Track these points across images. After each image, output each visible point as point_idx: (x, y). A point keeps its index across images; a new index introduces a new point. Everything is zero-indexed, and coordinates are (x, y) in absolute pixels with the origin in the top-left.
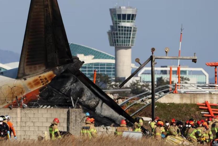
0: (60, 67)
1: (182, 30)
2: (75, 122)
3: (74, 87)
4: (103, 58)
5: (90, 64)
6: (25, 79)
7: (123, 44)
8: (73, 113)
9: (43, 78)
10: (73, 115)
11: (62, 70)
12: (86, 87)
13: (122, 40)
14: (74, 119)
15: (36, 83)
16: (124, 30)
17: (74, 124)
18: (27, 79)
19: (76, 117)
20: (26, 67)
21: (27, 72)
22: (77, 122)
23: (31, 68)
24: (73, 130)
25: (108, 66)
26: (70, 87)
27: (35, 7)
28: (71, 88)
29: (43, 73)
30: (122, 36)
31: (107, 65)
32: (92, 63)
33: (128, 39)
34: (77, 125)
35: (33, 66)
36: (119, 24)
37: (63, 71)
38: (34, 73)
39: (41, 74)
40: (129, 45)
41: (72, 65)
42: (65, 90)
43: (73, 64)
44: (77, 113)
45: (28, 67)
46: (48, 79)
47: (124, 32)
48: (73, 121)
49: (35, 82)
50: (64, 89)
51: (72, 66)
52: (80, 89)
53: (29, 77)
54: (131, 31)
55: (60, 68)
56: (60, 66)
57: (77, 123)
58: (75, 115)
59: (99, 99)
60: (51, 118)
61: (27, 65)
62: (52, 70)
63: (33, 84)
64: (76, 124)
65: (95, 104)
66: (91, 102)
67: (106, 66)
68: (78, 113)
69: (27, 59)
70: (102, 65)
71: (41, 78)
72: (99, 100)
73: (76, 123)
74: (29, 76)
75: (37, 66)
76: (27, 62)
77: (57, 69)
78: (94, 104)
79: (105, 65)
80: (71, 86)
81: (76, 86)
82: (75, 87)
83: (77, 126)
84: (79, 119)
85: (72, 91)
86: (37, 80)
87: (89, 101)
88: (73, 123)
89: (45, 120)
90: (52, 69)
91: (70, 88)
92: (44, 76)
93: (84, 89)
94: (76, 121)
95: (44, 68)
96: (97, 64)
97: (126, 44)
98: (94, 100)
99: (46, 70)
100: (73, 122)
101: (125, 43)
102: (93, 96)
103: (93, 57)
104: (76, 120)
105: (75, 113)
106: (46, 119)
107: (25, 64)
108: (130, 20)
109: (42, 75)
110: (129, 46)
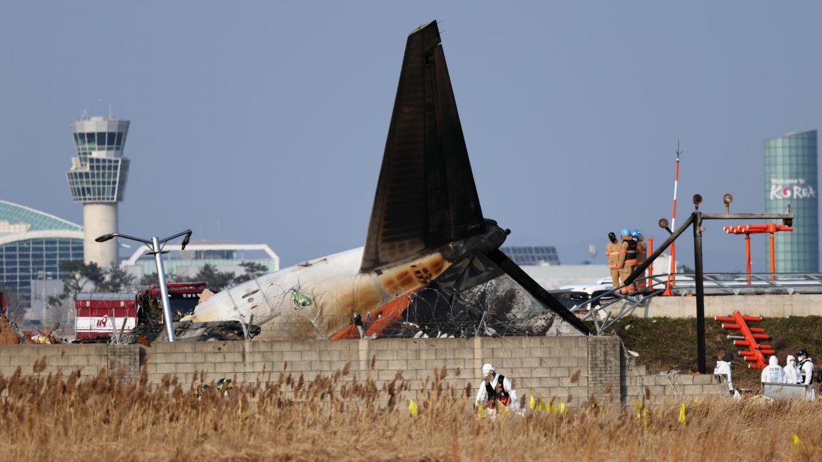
0: (457, 244)
1: (678, 154)
2: (602, 366)
3: (493, 288)
4: (50, 228)
5: (25, 241)
6: (379, 273)
7: (101, 197)
8: (598, 346)
9: (419, 269)
10: (599, 351)
11: (460, 250)
12: (522, 287)
13: (99, 189)
14: (602, 358)
15: (405, 280)
16: (95, 167)
17: (601, 370)
18: (383, 272)
19: (605, 353)
20: (381, 246)
21: (383, 256)
22: (608, 365)
23: (392, 247)
24: (599, 385)
25: (62, 246)
26: (484, 288)
27: (406, 110)
28: (485, 290)
29: (417, 258)
30: (93, 180)
31: (73, 243)
32: (29, 240)
33: (111, 186)
34: (608, 372)
35: (397, 243)
36: (90, 154)
37: (464, 251)
38: (398, 260)
39: (414, 260)
40: (113, 199)
41: (484, 238)
42: (471, 294)
43: (485, 236)
44: (607, 346)
45: (387, 245)
46: (431, 271)
47: (101, 171)
48: (599, 362)
49: (402, 279)
50: (469, 292)
51: (483, 240)
52: (506, 293)
53: (389, 268)
54: (116, 168)
55: (457, 246)
56: (456, 241)
57: (609, 369)
58: (603, 349)
59: (554, 313)
60: (550, 357)
61: (384, 241)
62: (438, 251)
63: (397, 282)
64: (606, 371)
65: (545, 324)
66: (536, 322)
67: (44, 246)
68: (609, 346)
69: (385, 227)
70: (38, 243)
71: (416, 269)
72: (554, 315)
73: (606, 367)
74: (387, 266)
75: (407, 242)
76: (384, 234)
77: (449, 247)
78: (543, 326)
79: (42, 243)
80: (485, 286)
81: (498, 285)
82: (495, 288)
83: (609, 375)
84: (612, 359)
85: (489, 296)
86: (406, 273)
87: (533, 320)
88: (599, 369)
89: (535, 363)
90: (438, 249)
91: (482, 290)
92: (420, 264)
93: (517, 291)
94: (606, 364)
95: (420, 247)
96: (37, 241)
97: (106, 197)
98: (543, 317)
99: (425, 251)
100: (600, 366)
101: (103, 194)
102: (539, 307)
103: (29, 226)
104: (605, 362)
105: (602, 346)
106: (538, 360)
107: (380, 238)
108: (113, 144)
109: (417, 263)
110: (112, 201)
